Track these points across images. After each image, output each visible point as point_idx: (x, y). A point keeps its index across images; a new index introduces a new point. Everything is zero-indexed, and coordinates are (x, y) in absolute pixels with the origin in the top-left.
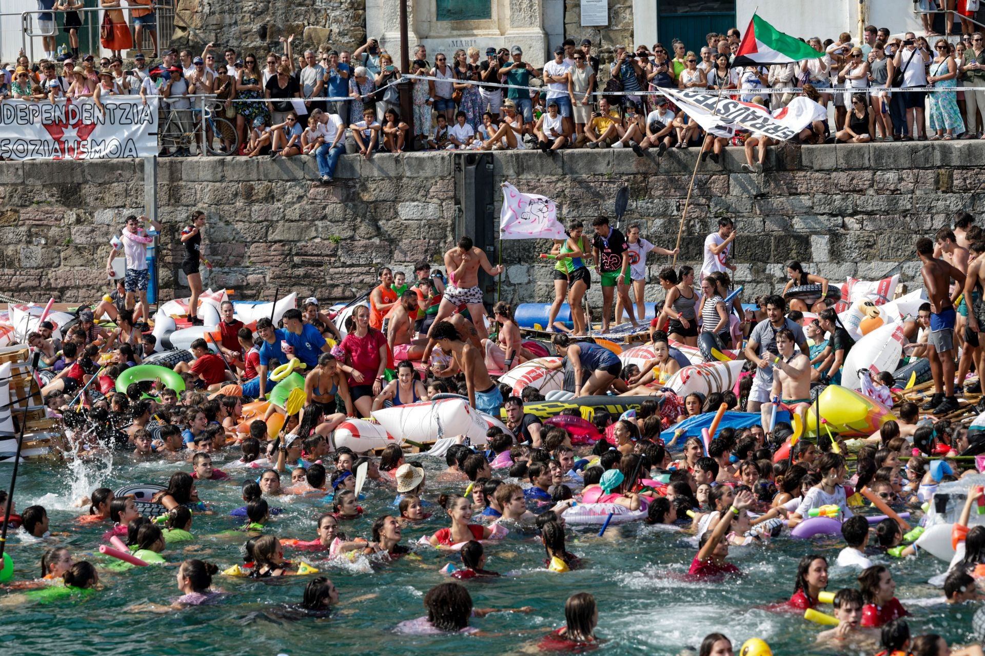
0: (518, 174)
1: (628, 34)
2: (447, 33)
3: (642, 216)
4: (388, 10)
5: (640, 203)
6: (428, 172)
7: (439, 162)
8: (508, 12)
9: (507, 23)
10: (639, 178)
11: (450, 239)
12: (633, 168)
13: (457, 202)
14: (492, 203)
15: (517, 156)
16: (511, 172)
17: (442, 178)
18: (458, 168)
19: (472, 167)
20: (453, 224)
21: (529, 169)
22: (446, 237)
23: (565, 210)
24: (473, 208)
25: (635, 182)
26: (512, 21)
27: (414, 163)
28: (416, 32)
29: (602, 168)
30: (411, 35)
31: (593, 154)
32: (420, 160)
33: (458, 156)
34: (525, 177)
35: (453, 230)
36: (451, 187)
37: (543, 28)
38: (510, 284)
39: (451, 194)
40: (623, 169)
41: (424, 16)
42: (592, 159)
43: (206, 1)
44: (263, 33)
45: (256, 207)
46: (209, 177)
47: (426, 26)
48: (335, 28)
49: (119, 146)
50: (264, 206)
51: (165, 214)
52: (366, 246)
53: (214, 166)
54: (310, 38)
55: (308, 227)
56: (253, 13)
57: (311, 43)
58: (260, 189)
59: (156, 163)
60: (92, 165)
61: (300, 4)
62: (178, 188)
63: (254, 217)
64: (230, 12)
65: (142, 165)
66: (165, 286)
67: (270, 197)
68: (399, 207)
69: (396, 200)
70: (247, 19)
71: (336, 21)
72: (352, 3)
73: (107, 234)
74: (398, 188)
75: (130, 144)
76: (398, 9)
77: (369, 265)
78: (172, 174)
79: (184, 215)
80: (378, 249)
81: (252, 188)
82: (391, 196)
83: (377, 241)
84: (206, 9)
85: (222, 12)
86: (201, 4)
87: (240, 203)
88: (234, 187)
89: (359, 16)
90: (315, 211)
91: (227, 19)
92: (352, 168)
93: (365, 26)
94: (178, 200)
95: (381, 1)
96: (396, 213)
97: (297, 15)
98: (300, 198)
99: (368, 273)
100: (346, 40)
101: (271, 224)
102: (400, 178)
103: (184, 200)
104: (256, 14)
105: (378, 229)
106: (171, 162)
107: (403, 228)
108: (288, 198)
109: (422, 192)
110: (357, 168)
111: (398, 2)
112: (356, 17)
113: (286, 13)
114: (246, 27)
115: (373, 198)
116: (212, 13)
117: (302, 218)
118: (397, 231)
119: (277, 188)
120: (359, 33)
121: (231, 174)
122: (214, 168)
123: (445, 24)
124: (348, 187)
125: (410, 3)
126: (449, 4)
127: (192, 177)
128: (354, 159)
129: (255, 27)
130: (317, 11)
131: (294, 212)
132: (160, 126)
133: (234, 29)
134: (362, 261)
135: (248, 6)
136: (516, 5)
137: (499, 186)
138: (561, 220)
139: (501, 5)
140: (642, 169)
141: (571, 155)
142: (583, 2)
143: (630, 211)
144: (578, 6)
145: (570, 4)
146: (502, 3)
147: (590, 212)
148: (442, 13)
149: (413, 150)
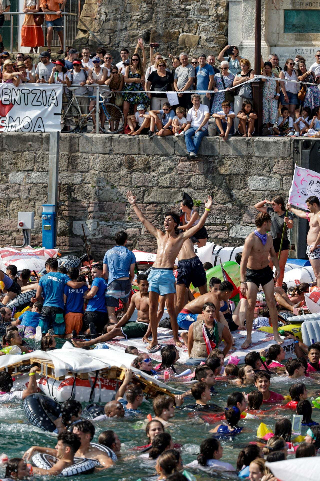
2: (291, 43)
4: (245, 23)
6: (273, 153)
7: (281, 145)
17: (284, 158)
18: (296, 151)
19: (308, 151)
27: (262, 145)
28: (268, 41)
30: (263, 43)
32: (267, 144)
33: (297, 141)
39: (290, 171)
41: (274, 29)
43: (103, 10)
44: (147, 37)
45: (136, 175)
46: (101, 150)
47: (275, 36)
48: (204, 36)
49: (32, 124)
50: (142, 175)
51: (64, 178)
52: (221, 210)
53: (104, 141)
54: (184, 42)
55: (176, 193)
56: (140, 21)
57: (185, 47)
58: (139, 161)
59: (59, 138)
60: (9, 137)
61: (177, 16)
62: (75, 158)
63: (134, 183)
64: (122, 19)
65: (48, 138)
66: (63, 234)
67: (147, 168)
68: (249, 180)
69: (246, 174)
70: (135, 26)
71: (205, 30)
72: (218, 16)
73: (18, 191)
74: (249, 165)
75: (40, 121)
76: (254, 22)
77: (224, 224)
78: (71, 146)
79: (79, 179)
80: (230, 212)
81: (133, 160)
82: (242, 171)
83: (230, 206)
84: (103, 17)
85: (116, 19)
86: (99, 12)
87: (123, 172)
88: (119, 159)
89: (223, 27)
90: (182, 180)
91: (120, 25)
92: (213, 148)
93: (227, 35)
94: (75, 167)
95: (241, 16)
96: (246, 185)
97: (175, 24)
98: (171, 169)
99: (222, 231)
100: (212, 45)
101: (147, 189)
102: (250, 157)
103: (80, 167)
104: (143, 22)
105: (231, 196)
106: (71, 137)
107: (252, 197)
108: (162, 169)
109: (267, 169)
110: (217, 147)
111: (254, 17)
112: (221, 28)
113: (166, 22)
114: (134, 32)
115: (228, 172)
116: (108, 20)
117: (172, 185)
118: (246, 199)
119: (153, 161)
120: (222, 40)
121: (117, 148)
122: (104, 143)
123: (291, 35)
124: (209, 163)
125: (263, 18)
126: (295, 20)
127: (87, 150)
128: (215, 141)
129: (141, 32)
130: (190, 22)
131: (166, 180)
132: (64, 108)
133: (124, 33)
134: (218, 222)
135: (136, 15)
148: (289, 27)
149: (261, 135)
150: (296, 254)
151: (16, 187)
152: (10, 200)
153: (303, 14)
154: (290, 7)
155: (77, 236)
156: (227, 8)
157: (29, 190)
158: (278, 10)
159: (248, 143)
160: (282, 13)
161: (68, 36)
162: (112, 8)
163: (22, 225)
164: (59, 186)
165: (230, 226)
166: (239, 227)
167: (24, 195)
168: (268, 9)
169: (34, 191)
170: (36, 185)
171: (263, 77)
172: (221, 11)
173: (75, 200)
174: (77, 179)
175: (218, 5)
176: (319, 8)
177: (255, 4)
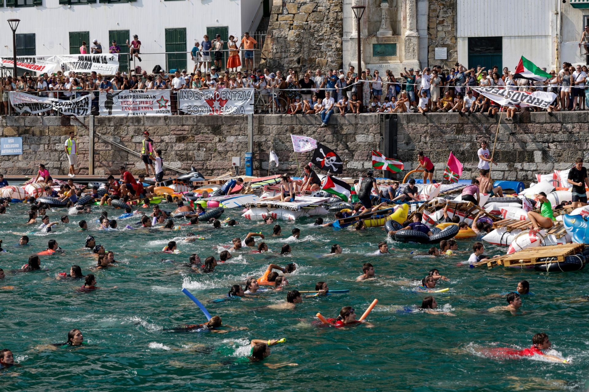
0: (408, 123)
1: (455, 63)
2: (377, 62)
3: (461, 142)
4: (352, 52)
5: (460, 136)
6: (369, 122)
7: (374, 117)
8: (403, 53)
9: (403, 58)
10: (460, 125)
12: (457, 121)
13: (381, 135)
14: (396, 135)
15: (407, 115)
16: (405, 122)
17: (375, 124)
18: (382, 120)
19: (388, 120)
20: (380, 144)
21: (413, 121)
22: (376, 150)
23: (428, 139)
24: (388, 137)
25: (458, 127)
26: (405, 57)
27: (363, 118)
28: (365, 61)
29: (444, 121)
30: (362, 63)
31: (440, 115)
32: (366, 117)
33: (382, 115)
34: (411, 124)
35: (379, 147)
36: (379, 128)
37: (419, 60)
39: (379, 131)
40: (453, 121)
41: (368, 55)
42: (440, 117)
43: (274, 47)
44: (299, 61)
46: (275, 123)
47: (368, 59)
48: (329, 59)
49: (238, 110)
51: (256, 138)
54: (318, 63)
56: (294, 53)
58: (297, 128)
59: (253, 117)
60: (225, 117)
61: (315, 49)
62: (262, 127)
64: (285, 52)
65: (247, 118)
67: (301, 132)
68: (356, 137)
69: (355, 134)
70: (292, 55)
71: (330, 56)
72: (337, 49)
73: (232, 146)
74: (356, 129)
75: (242, 109)
76: (357, 52)
78: (259, 121)
79: (265, 139)
80: (347, 154)
81: (294, 128)
82: (353, 132)
83: (347, 151)
84: (275, 51)
85: (281, 52)
86: (272, 48)
87: (288, 134)
88: (286, 127)
89: (340, 54)
90: (320, 138)
91: (284, 55)
92: (336, 120)
93: (342, 59)
94: (262, 133)
95: (349, 48)
96: (355, 139)
97: (313, 54)
98: (314, 132)
100: (334, 64)
102: (357, 124)
103: (265, 133)
104: (296, 53)
105: (347, 146)
106: (259, 116)
107: (358, 146)
108: (309, 132)
109: (366, 130)
110: (339, 120)
111: (357, 48)
112: (338, 55)
113: (309, 53)
114: (291, 59)
115: (345, 133)
116: (277, 53)
118: (355, 147)
119: (304, 128)
120: (340, 61)
121: (284, 122)
122: (277, 119)
123: (377, 58)
124: (335, 128)
125: (362, 49)
126: (379, 49)
127: (268, 123)
128: (337, 116)
129: (295, 59)
130: (322, 52)
132: (255, 101)
133: (286, 59)
135: (292, 49)
136: (407, 50)
137: (399, 128)
138: (426, 143)
139: (401, 50)
140: (461, 122)
141: (431, 115)
142: (436, 49)
143: (456, 140)
144: (434, 50)
145: (430, 50)
146: (401, 49)
147: (438, 140)
148: (375, 53)
149: (364, 112)
152: (227, 152)
153: (383, 46)
154: (376, 43)
156: (342, 44)
157: (238, 146)
158: (369, 44)
160: (372, 46)
162: (279, 45)
163: (234, 164)
164: (254, 143)
165: (347, 162)
166: (352, 162)
167: (235, 149)
168: (364, 44)
169: (240, 147)
170: (241, 143)
172: (338, 46)
173: (263, 151)
174: (263, 139)
175: (337, 42)
176: (392, 43)
177: (357, 41)
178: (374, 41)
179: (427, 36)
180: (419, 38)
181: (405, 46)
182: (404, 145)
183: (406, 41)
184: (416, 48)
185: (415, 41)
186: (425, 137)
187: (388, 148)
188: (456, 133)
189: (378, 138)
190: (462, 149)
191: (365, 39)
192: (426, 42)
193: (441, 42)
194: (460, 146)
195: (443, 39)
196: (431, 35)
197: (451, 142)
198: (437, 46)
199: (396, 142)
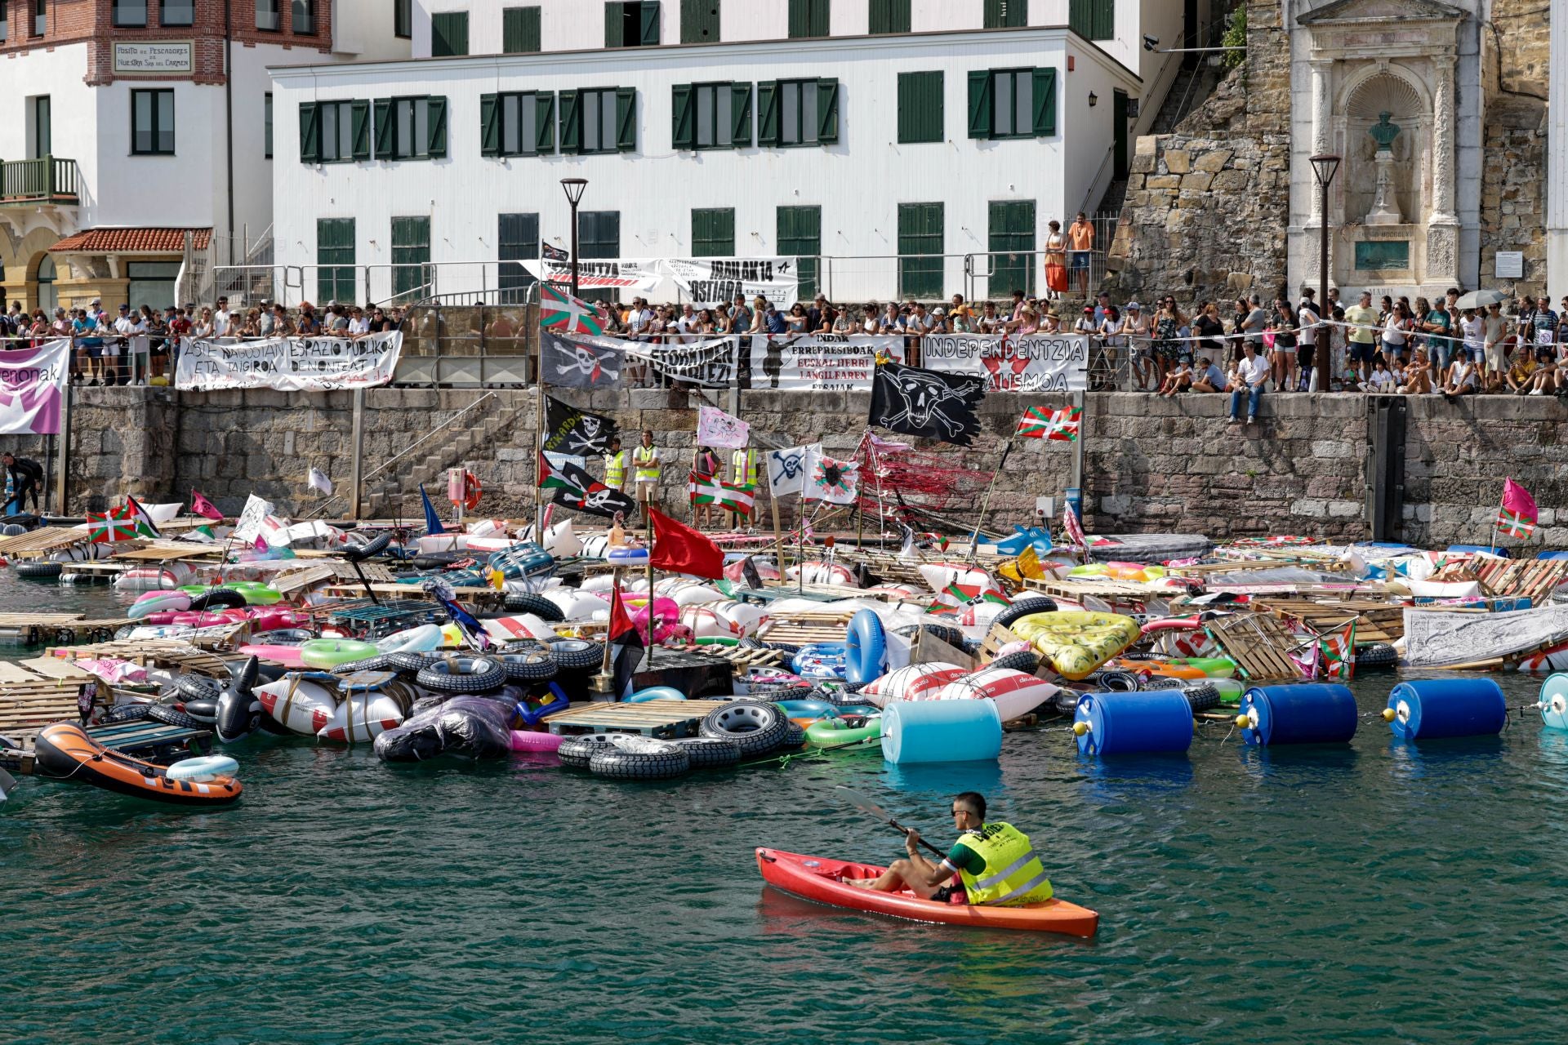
0: (1430, 417)
1: (1541, 286)
2: (1365, 281)
3: (1549, 461)
4: (1308, 259)
5: (1548, 448)
6: (1343, 413)
7: (1353, 403)
8: (1424, 263)
9: (1423, 273)
10: (1549, 424)
11: (1361, 477)
12: (1543, 415)
13: (1370, 442)
14: (1403, 444)
15: (1430, 400)
16: (1423, 415)
17: (1356, 419)
18: (1372, 410)
19: (1385, 410)
20: (1365, 463)
21: (1441, 413)
22: (1357, 474)
23: (1474, 453)
24: (1385, 448)
25: (1544, 428)
26: (1429, 271)
27: (1330, 403)
28: (1335, 279)
29: (1512, 413)
31: (1503, 400)
32: (1336, 402)
33: (1372, 398)
34: (1436, 420)
35: (1365, 469)
36: (1364, 428)
37: (1459, 279)
38: (1418, 522)
39: (1364, 434)
40: (1533, 415)
41: (1344, 265)
42: (1503, 405)
43: (1136, 247)
44: (1189, 278)
45: (1177, 441)
46: (1134, 412)
47: (1345, 274)
48: (1258, 275)
49: (1051, 381)
50: (1185, 440)
51: (1091, 446)
52: (1280, 482)
53: (1138, 402)
54: (1233, 283)
55: (1225, 462)
56: (1180, 259)
57: (1234, 289)
58: (1181, 423)
59: (1085, 398)
60: (1025, 397)
61: (1226, 252)
62: (1104, 421)
63: (1175, 451)
64: (1159, 257)
65: (1071, 398)
66: (1089, 512)
67: (1190, 432)
68: (1314, 445)
69: (1311, 439)
70: (1174, 264)
71: (1259, 268)
72: (1275, 251)
73: (1036, 462)
74: (1313, 427)
75: (1062, 379)
76: (1319, 258)
77: (1283, 499)
78: (1099, 407)
79: (1109, 447)
80: (1291, 484)
81: (1174, 423)
82: (1306, 434)
83: (1291, 476)
84: (1137, 255)
85: (1151, 257)
86: (1132, 249)
87: (1161, 437)
88: (1157, 421)
89: (1281, 264)
90: (1233, 446)
91: (1156, 264)
92: (1269, 408)
93: (1286, 274)
94: (1103, 433)
95: (1302, 250)
96: (1311, 451)
97: (1222, 262)
98: (1219, 433)
99: (1281, 507)
100: (1267, 286)
101: (1191, 458)
102: (1315, 418)
103: (1109, 433)
104: (1183, 259)
105: (1293, 465)
106: (1099, 397)
107: (1316, 466)
108: (1208, 433)
109: (1336, 432)
110: (1275, 407)
111: (1319, 251)
112: (1278, 265)
113: (1212, 260)
114: (1173, 272)
115: (1288, 436)
116: (1141, 258)
117: (1220, 453)
118: (1310, 468)
119: (1197, 424)
120: (1281, 280)
121: (1155, 409)
122: (1139, 403)
123: (1364, 273)
124: (1266, 425)
125: (1330, 252)
126: (1368, 254)
127: (1118, 411)
128: (1272, 398)
129: (1182, 272)
130: (1241, 259)
131: (1212, 447)
132: (1090, 362)
133: (1162, 274)
134: (1276, 496)
135: (1176, 252)
136: (1433, 256)
137: (1410, 428)
138: (1470, 462)
139: (1417, 255)
140: (1551, 416)
141: (1483, 401)
142: (1499, 254)
143: (1538, 456)
144: (1494, 258)
145: (1485, 256)
146: (1419, 253)
147: (1498, 456)
148: (1361, 263)
149: (1328, 390)
150: (1372, 534)
151: (1034, 457)
152: (1026, 473)
153: (1378, 248)
154: (1363, 239)
155: (1107, 514)
156: (1286, 242)
157: (1049, 460)
158: (1348, 242)
159: (1313, 401)
160: (1353, 246)
161: (1094, 279)
162: (1148, 243)
163: (1041, 512)
164: (1084, 455)
165: (1291, 501)
166: (1302, 502)
167: (1043, 466)
168: (1336, 241)
169: (1055, 462)
170: (1057, 454)
171: (1331, 322)
172: (1279, 245)
173: (1103, 472)
174: (1106, 446)
175: (1274, 237)
176: (1399, 239)
177: (1319, 235)
178: (1358, 235)
179: (1479, 226)
180: (1460, 229)
181: (1429, 247)
182: (1421, 467)
183: (1430, 236)
184: (1452, 251)
185: (1450, 236)
186: (1469, 449)
187: (1384, 472)
188: (1540, 441)
189: (1362, 450)
190: (1551, 477)
191: (1339, 231)
192: (1475, 239)
193: (1510, 240)
194: (1547, 471)
195: (1514, 232)
196: (1487, 223)
197: (1526, 461)
198: (1500, 249)
199: (1403, 458)
